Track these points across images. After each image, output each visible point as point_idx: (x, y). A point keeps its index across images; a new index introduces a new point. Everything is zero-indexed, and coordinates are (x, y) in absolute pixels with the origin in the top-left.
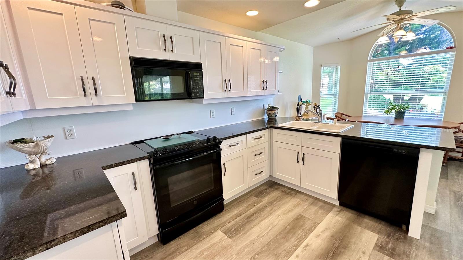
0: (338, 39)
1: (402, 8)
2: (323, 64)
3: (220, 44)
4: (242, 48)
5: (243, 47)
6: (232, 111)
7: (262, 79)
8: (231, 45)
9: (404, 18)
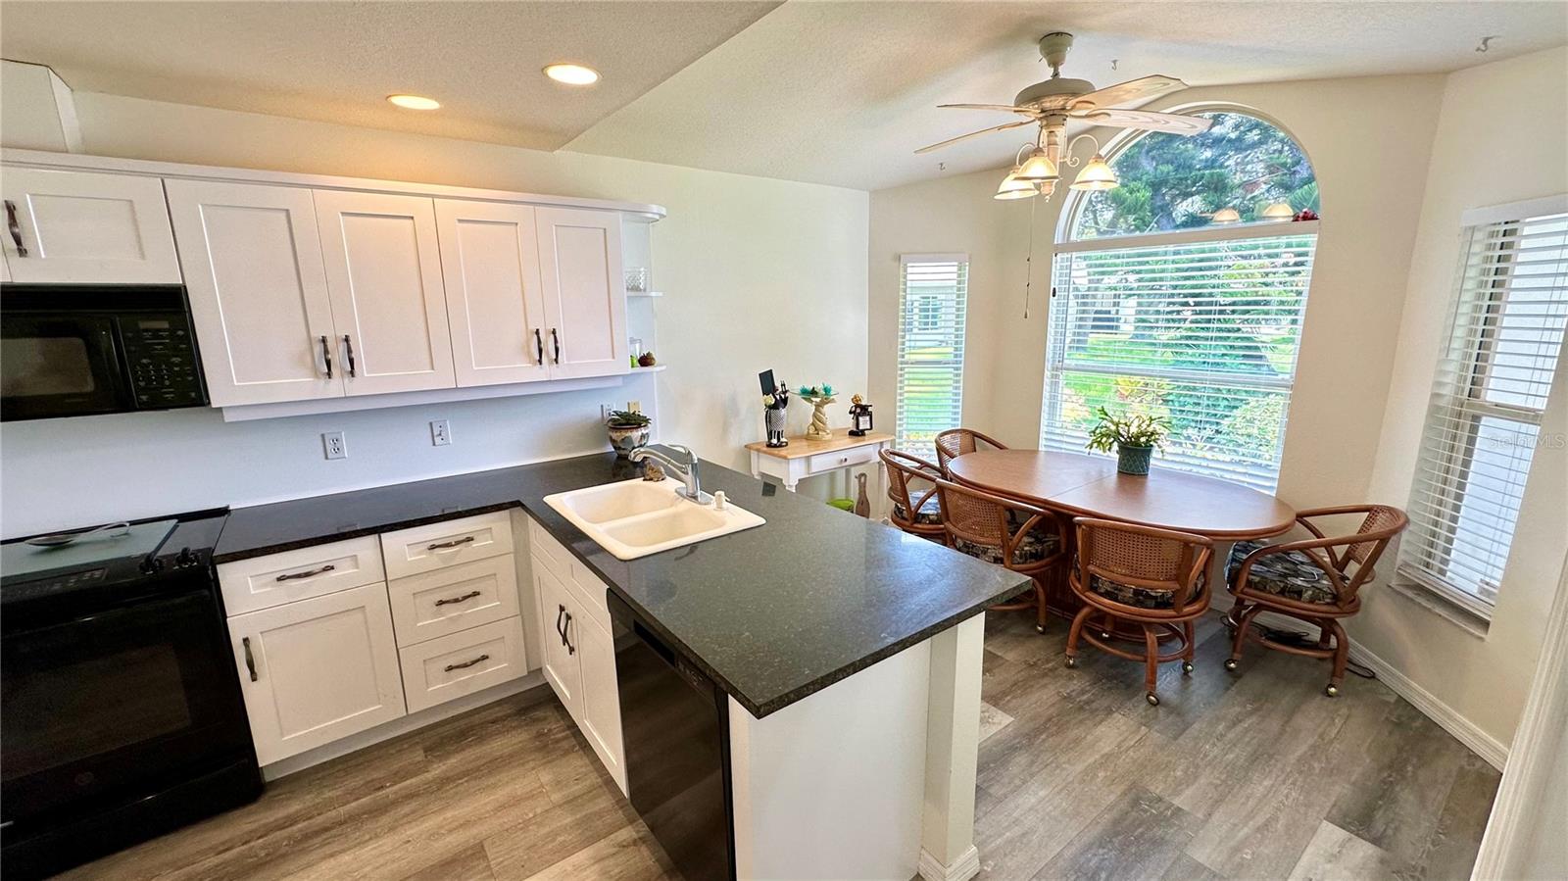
0: (941, 164)
1: (1061, 69)
2: (904, 253)
3: (283, 216)
4: (411, 221)
5: (412, 218)
6: (435, 433)
7: (530, 327)
8: (343, 213)
9: (1064, 109)
